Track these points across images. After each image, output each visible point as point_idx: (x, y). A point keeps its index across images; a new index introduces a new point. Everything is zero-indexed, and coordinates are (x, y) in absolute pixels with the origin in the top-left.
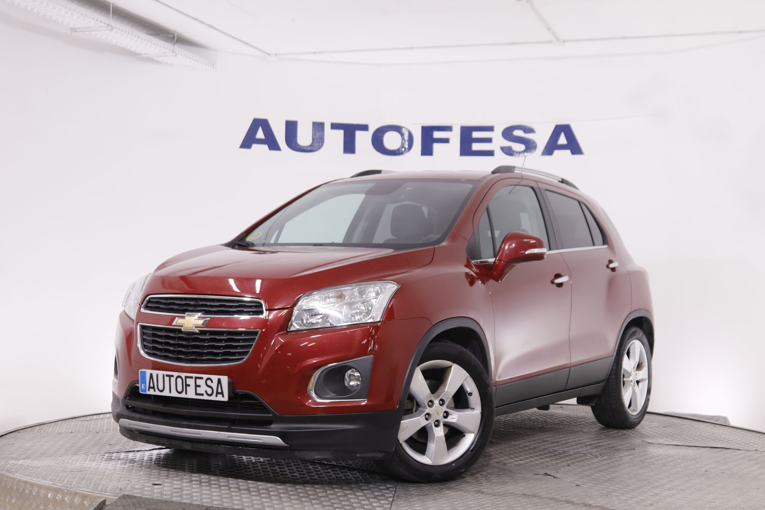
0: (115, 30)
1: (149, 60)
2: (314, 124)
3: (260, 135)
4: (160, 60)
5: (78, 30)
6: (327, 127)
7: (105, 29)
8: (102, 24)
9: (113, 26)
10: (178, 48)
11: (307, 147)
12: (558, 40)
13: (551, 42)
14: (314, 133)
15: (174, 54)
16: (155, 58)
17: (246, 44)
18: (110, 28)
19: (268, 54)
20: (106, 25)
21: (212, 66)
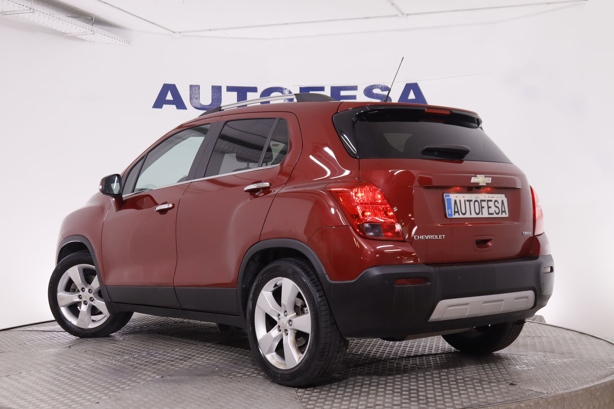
0: (37, 13)
1: (74, 38)
2: (213, 87)
3: (169, 97)
4: (84, 37)
5: (7, 13)
6: (224, 90)
7: (28, 11)
8: (25, 8)
9: (35, 10)
10: (95, 28)
11: (207, 106)
12: (402, 14)
13: (397, 16)
14: (213, 94)
15: (92, 33)
16: (80, 37)
17: (153, 24)
18: (32, 11)
19: (174, 32)
20: (28, 9)
21: (128, 42)
